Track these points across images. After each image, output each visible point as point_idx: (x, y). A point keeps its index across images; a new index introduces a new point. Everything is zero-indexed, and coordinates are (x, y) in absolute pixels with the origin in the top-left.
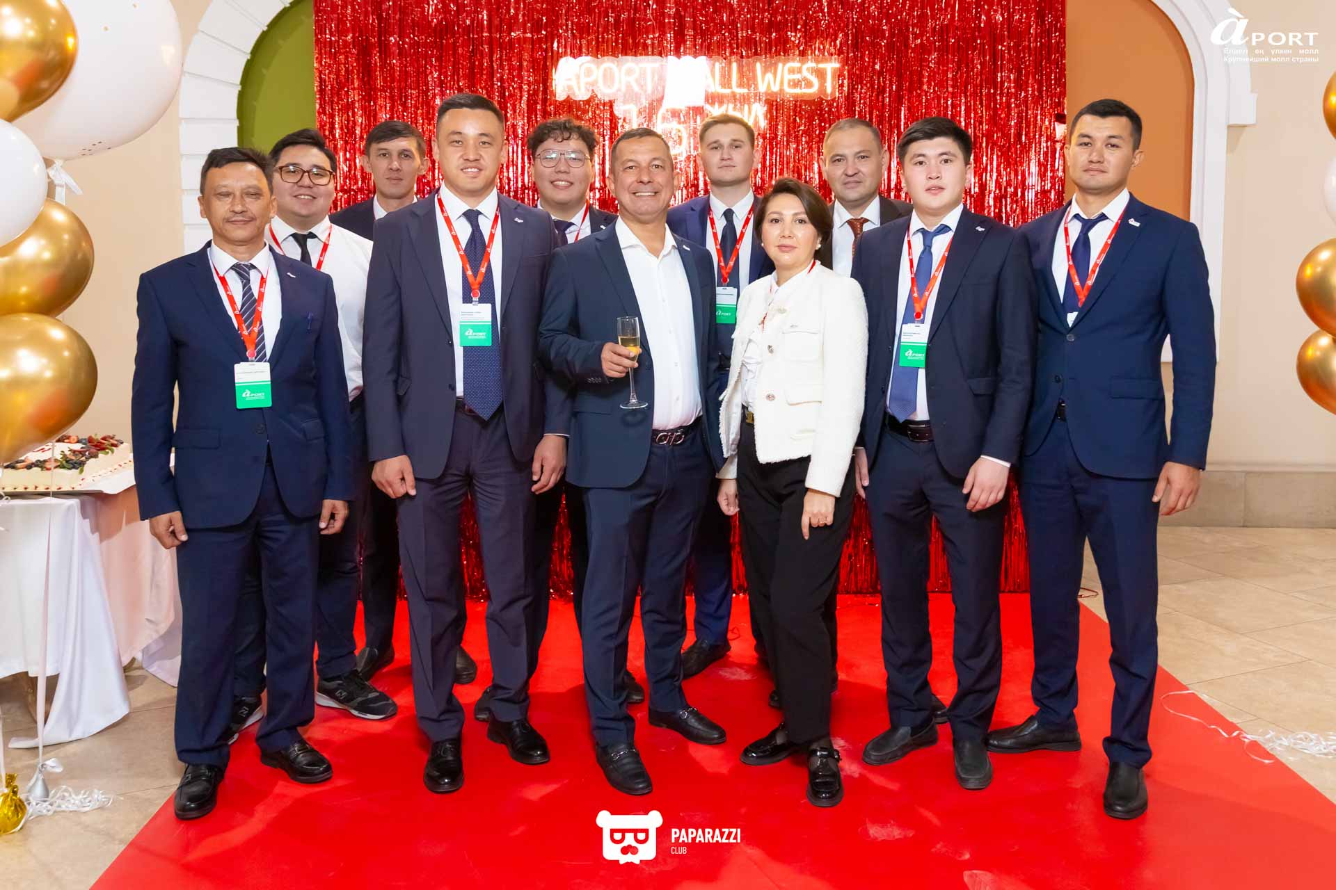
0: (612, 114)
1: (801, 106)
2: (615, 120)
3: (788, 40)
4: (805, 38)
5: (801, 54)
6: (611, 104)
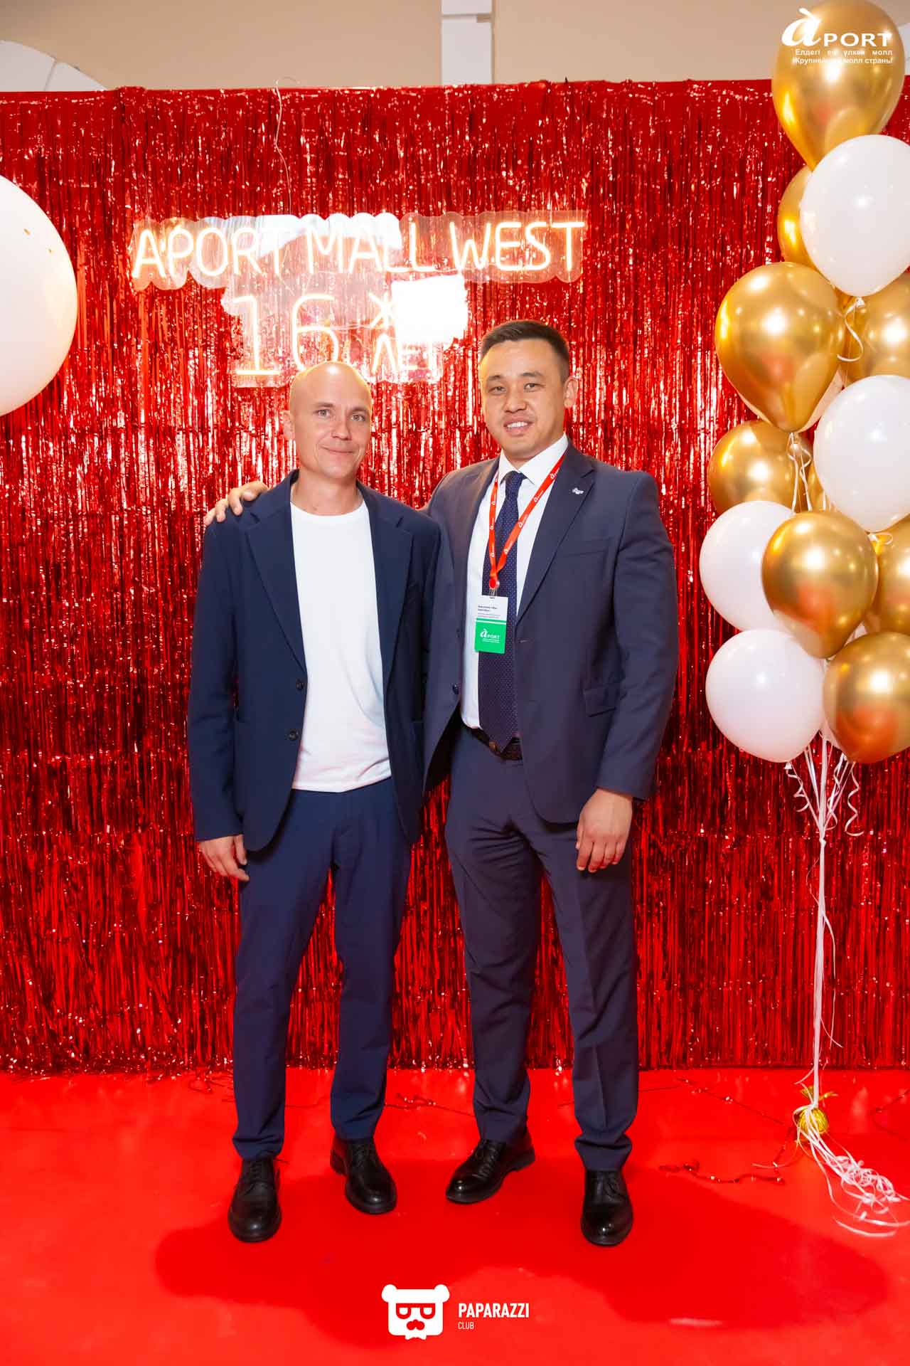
0: (220, 312)
2: (224, 320)
3: (502, 184)
4: (529, 180)
5: (523, 207)
6: (218, 293)
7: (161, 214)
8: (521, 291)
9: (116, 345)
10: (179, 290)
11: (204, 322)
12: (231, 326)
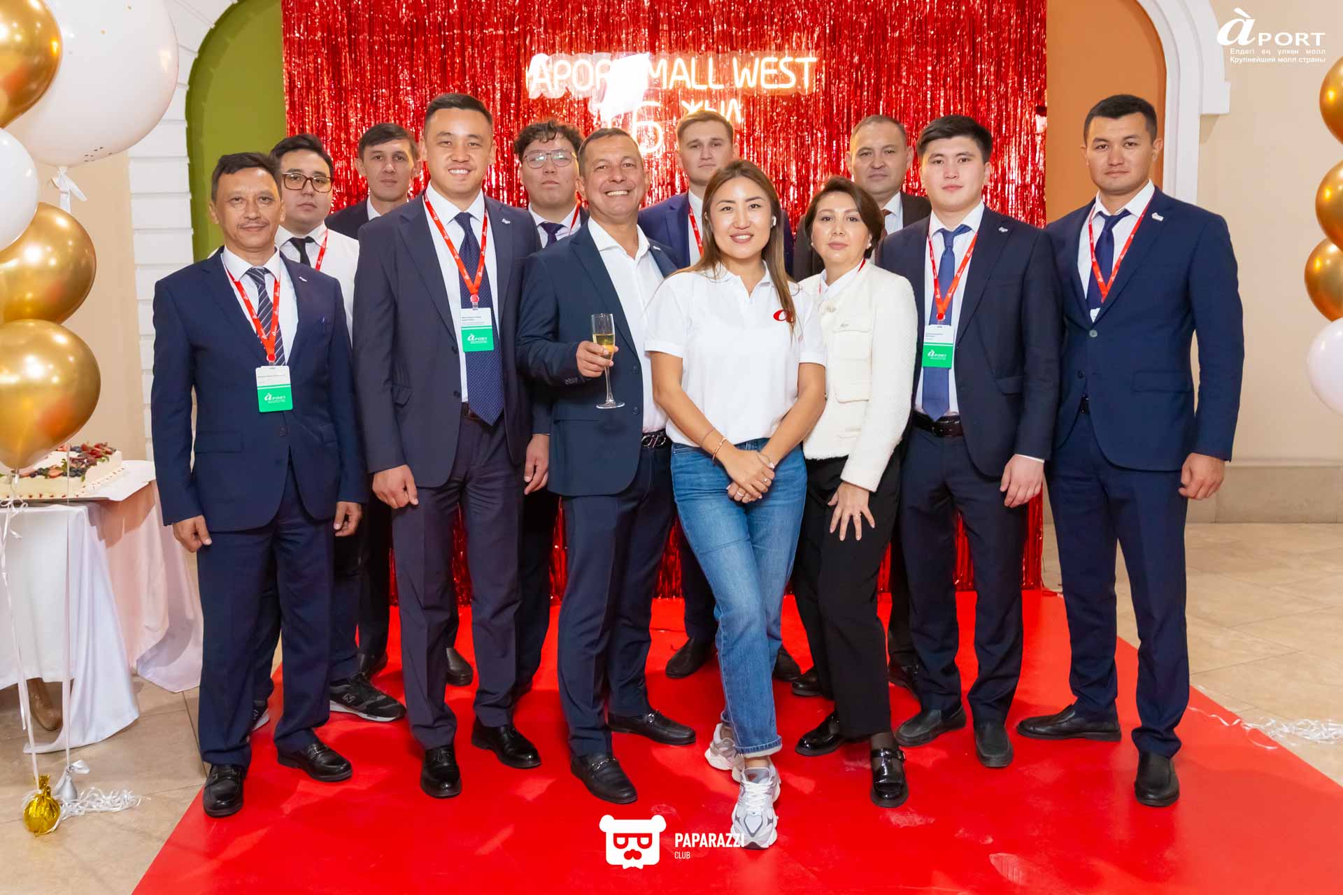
0: (586, 111)
1: (777, 102)
2: (589, 117)
5: (778, 48)
7: (550, 50)
8: (774, 99)
10: (560, 99)
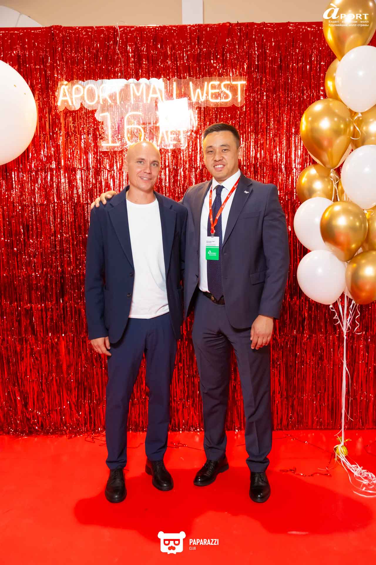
0: (95, 119)
2: (97, 123)
3: (211, 66)
4: (222, 64)
5: (220, 75)
6: (93, 112)
7: (70, 79)
8: (220, 110)
9: (51, 133)
10: (77, 111)
11: (88, 124)
12: (99, 125)
